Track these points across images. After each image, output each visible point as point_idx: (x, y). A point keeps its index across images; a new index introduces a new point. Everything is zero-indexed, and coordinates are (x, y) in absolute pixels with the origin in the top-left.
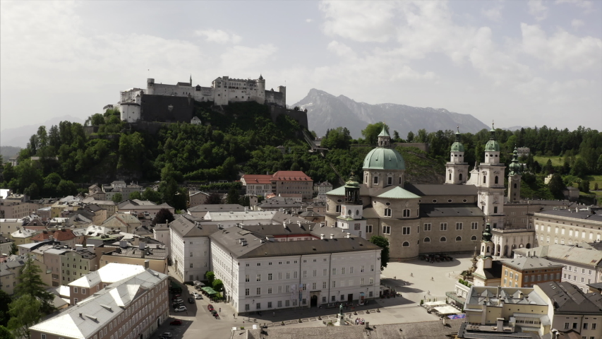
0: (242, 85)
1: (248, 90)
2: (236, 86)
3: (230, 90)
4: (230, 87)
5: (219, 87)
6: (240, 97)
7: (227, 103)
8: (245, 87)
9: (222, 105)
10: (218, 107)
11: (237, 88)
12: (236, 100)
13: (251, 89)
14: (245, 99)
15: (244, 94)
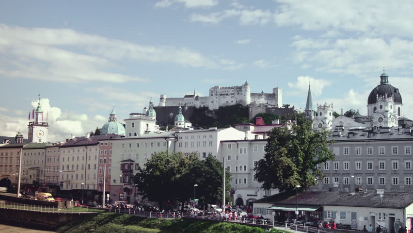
0: (231, 91)
1: (236, 95)
2: (226, 93)
3: (221, 97)
4: (221, 95)
5: (212, 95)
6: (230, 102)
7: (217, 108)
8: (233, 93)
9: (214, 110)
10: (211, 111)
11: (227, 94)
12: (227, 105)
13: (238, 94)
14: (234, 103)
15: (233, 99)
